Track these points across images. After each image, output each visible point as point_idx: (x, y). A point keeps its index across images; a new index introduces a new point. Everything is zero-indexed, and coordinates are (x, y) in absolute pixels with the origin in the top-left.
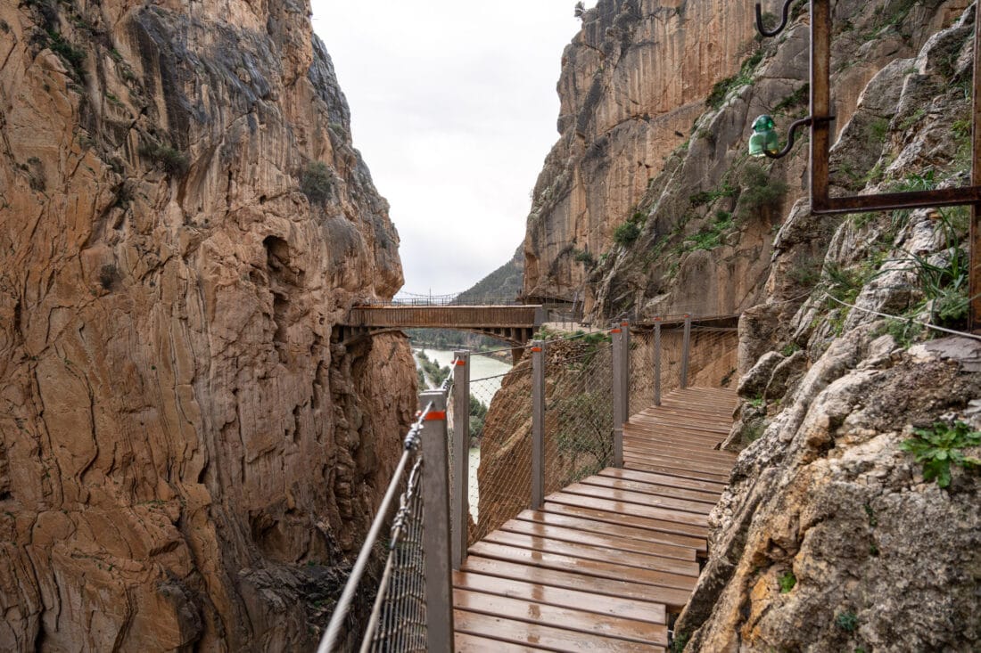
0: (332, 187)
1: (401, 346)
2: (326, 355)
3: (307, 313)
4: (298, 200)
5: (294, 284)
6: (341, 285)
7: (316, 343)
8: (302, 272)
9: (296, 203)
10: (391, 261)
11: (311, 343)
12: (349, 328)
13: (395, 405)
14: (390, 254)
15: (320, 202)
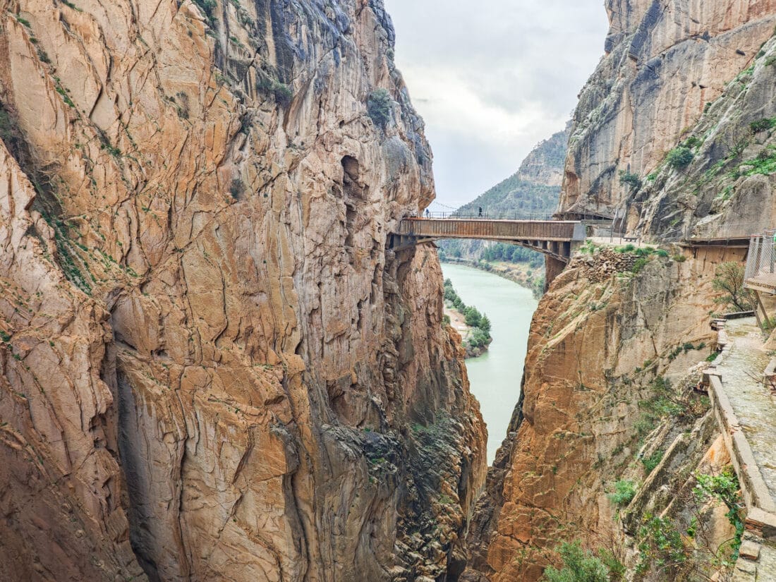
0: (390, 110)
1: (432, 255)
2: (381, 260)
3: (368, 222)
4: (366, 124)
5: (360, 197)
6: (394, 199)
7: (374, 248)
8: (367, 187)
9: (365, 126)
10: (426, 176)
11: (371, 248)
12: (399, 236)
13: (425, 307)
14: (425, 170)
15: (380, 124)
